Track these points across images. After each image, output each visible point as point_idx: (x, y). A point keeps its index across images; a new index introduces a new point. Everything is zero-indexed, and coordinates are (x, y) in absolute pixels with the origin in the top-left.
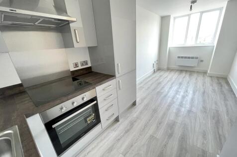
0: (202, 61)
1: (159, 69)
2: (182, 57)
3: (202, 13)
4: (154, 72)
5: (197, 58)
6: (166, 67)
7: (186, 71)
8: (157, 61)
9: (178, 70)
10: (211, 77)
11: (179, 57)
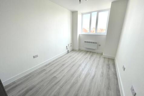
0: (100, 45)
1: (73, 50)
2: (87, 42)
3: (98, 12)
4: (68, 52)
5: (96, 43)
6: (77, 48)
7: (90, 52)
8: (71, 44)
9: (85, 51)
10: (104, 58)
11: (85, 42)
